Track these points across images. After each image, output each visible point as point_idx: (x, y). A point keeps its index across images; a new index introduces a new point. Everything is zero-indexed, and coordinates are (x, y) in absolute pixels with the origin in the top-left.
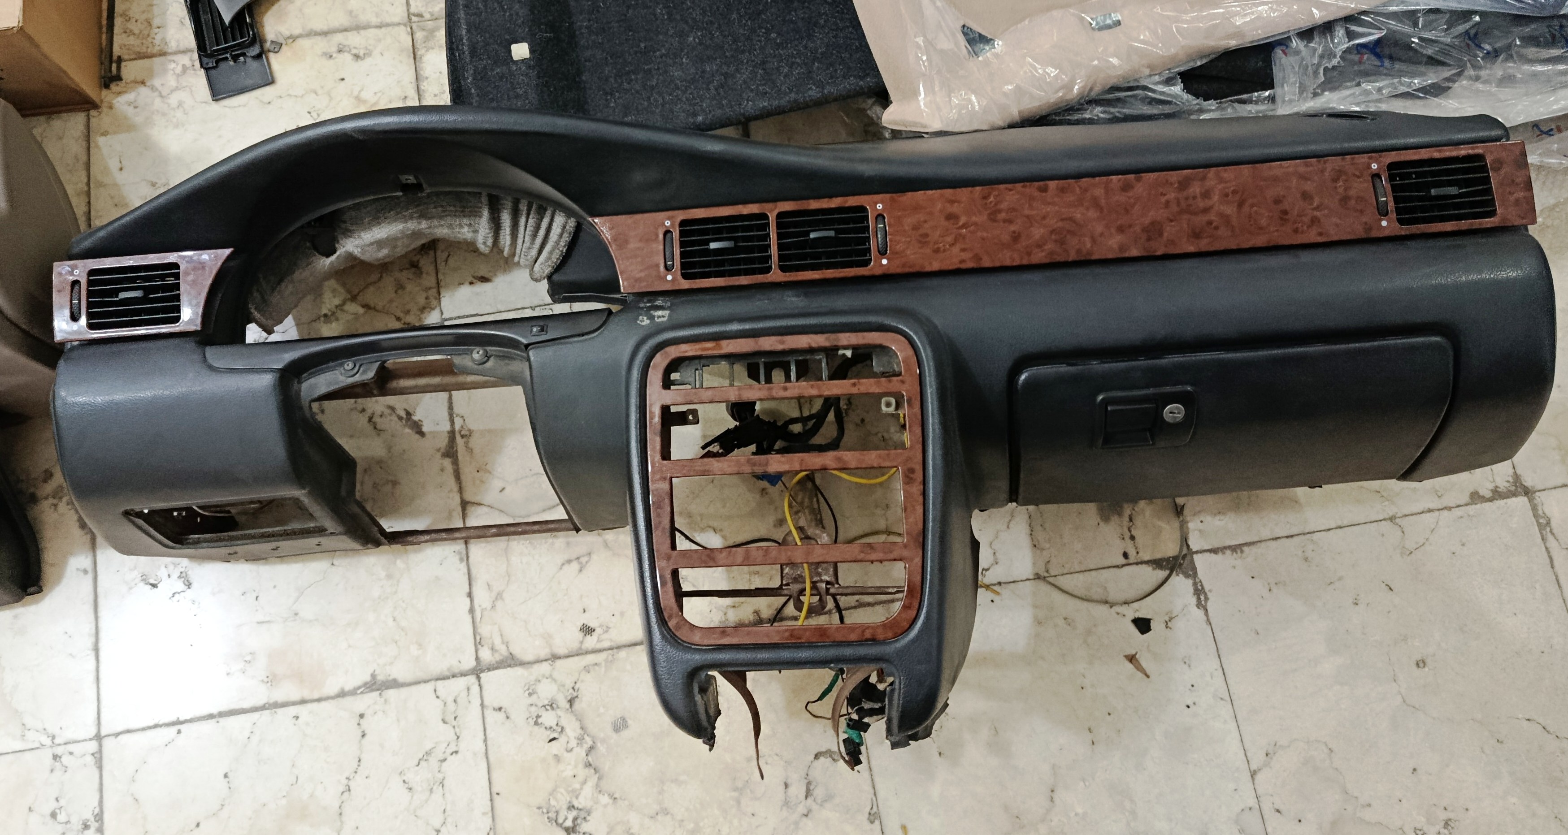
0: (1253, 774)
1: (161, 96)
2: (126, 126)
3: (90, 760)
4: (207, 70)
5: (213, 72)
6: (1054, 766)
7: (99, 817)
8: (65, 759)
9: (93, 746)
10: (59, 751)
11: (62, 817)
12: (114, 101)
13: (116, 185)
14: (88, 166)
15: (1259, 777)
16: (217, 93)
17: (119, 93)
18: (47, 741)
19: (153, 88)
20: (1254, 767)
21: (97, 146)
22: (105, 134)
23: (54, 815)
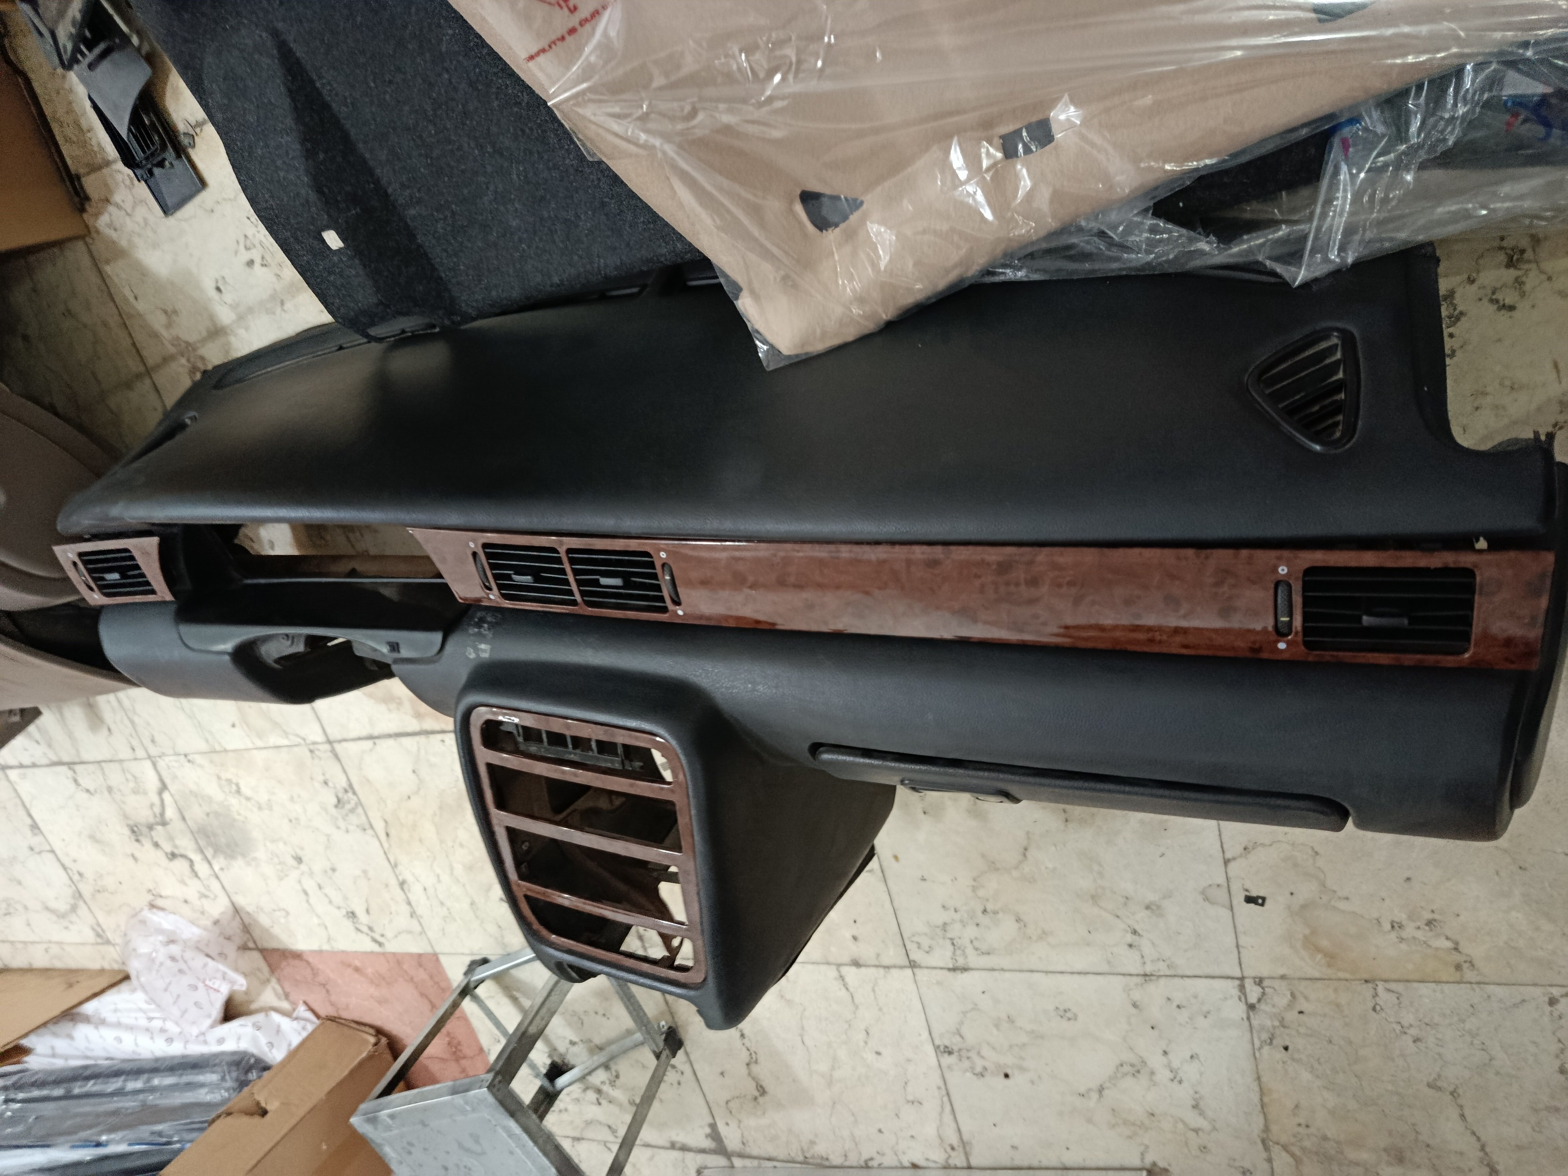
1: (128, 214)
2: (119, 253)
14: (110, 294)
15: (1232, 866)
16: (167, 208)
19: (118, 206)
20: (1228, 855)
21: (109, 276)
22: (108, 262)
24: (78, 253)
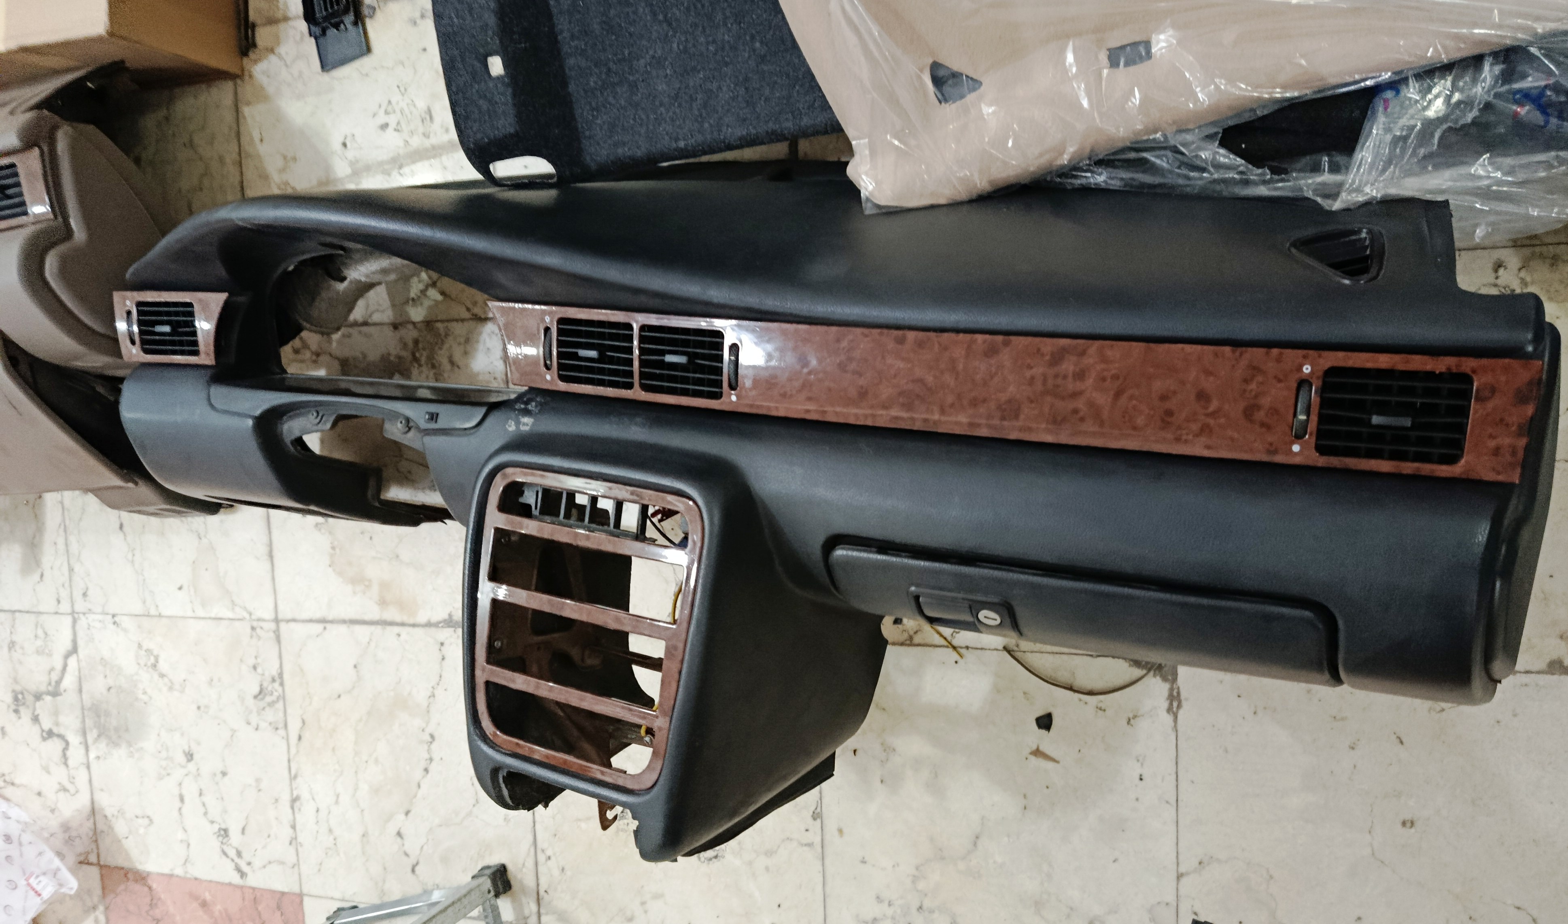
0: (1179, 876)
1: (286, 65)
2: (262, 96)
3: (272, 635)
4: (316, 38)
5: (321, 40)
6: (983, 818)
7: (281, 675)
8: (258, 631)
9: (273, 626)
10: (255, 624)
11: (259, 670)
12: (252, 70)
13: (259, 156)
14: (238, 134)
15: (1184, 881)
16: (326, 65)
17: (256, 62)
18: (247, 616)
19: (280, 57)
20: (1182, 869)
21: (244, 118)
22: (248, 104)
23: (255, 668)
24: (223, 93)
